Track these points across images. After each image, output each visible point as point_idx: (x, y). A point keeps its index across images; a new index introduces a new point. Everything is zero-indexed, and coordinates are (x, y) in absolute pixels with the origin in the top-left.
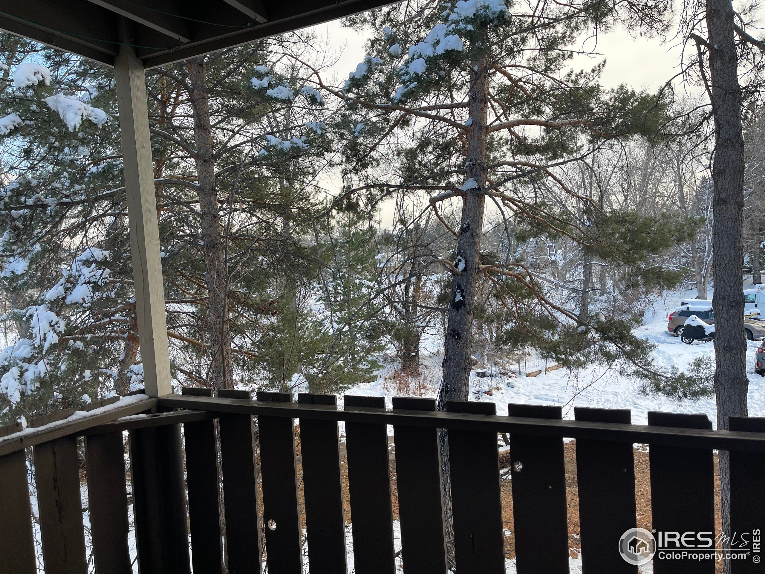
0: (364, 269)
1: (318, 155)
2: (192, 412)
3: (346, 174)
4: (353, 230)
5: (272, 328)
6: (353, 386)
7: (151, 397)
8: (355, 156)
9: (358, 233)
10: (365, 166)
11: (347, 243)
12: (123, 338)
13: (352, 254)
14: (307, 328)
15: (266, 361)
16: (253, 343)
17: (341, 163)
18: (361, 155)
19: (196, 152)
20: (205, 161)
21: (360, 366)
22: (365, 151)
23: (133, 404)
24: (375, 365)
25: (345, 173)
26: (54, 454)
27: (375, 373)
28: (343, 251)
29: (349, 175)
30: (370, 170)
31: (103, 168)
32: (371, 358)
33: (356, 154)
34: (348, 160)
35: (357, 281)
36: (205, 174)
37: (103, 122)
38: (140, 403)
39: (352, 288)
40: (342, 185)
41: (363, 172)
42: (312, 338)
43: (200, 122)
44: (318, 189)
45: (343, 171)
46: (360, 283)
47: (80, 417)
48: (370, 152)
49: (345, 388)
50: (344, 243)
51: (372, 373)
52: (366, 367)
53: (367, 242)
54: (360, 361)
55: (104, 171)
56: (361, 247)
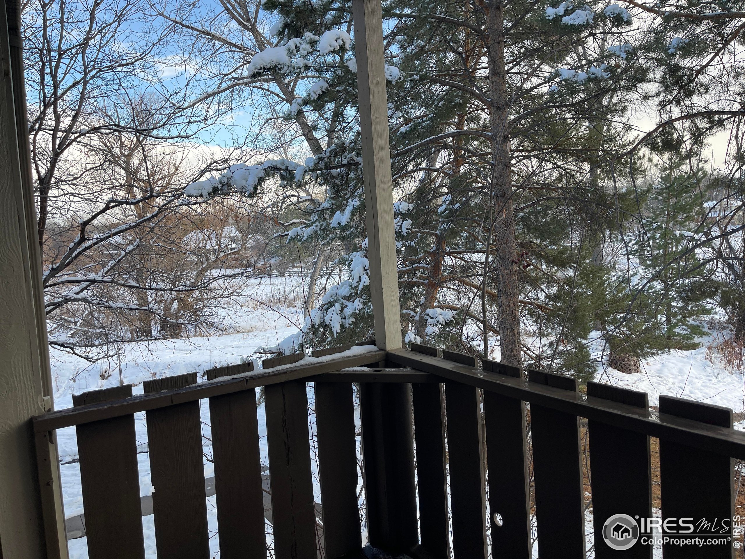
0: (688, 218)
1: (628, 88)
2: (414, 372)
3: (663, 107)
4: (676, 173)
5: (569, 281)
6: (663, 353)
7: (380, 350)
8: (677, 83)
9: (681, 177)
10: (689, 94)
11: (666, 188)
12: (423, 284)
13: (672, 201)
14: (609, 284)
15: (559, 316)
16: (547, 296)
17: (657, 95)
18: (684, 81)
19: (489, 100)
20: (498, 108)
21: (677, 330)
22: (690, 76)
23: (361, 355)
24: (696, 330)
25: (662, 105)
26: (284, 398)
27: (696, 340)
28: (660, 198)
29: (668, 107)
30: (695, 99)
31: (410, 127)
32: (693, 322)
33: (678, 81)
34: (667, 88)
35: (678, 233)
36: (498, 121)
37: (396, 79)
38: (367, 355)
39: (670, 241)
40: (658, 120)
41: (687, 102)
42: (614, 296)
43: (494, 68)
44: (628, 128)
45: (660, 103)
46: (681, 235)
47: (307, 363)
48: (697, 76)
49: (654, 354)
50: (662, 189)
51: (692, 339)
52: (685, 332)
53: (693, 186)
54: (676, 326)
55: (411, 130)
56: (685, 192)
